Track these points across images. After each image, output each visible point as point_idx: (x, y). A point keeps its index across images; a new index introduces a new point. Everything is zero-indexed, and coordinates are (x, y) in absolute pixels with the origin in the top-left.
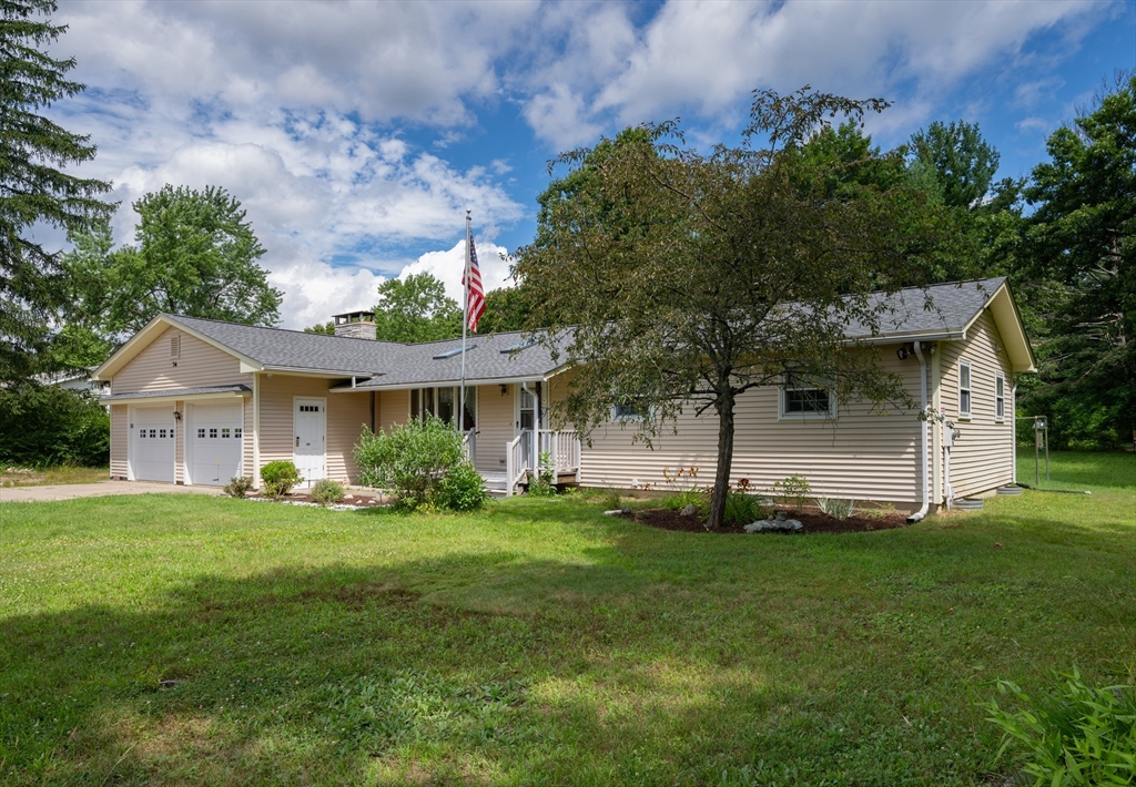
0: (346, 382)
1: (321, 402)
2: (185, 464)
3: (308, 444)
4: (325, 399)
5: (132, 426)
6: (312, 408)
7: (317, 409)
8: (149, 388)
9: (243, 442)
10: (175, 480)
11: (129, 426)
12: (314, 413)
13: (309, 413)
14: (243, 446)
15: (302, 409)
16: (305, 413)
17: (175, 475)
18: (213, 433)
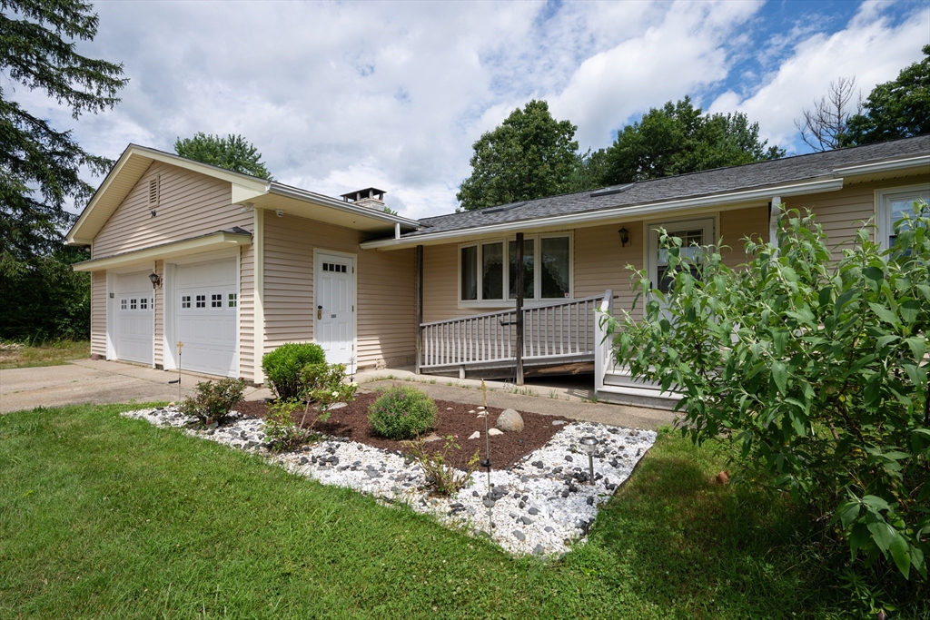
0: (388, 233)
1: (350, 261)
2: (165, 338)
3: (334, 316)
4: (355, 256)
5: (112, 296)
6: (338, 267)
7: (344, 269)
8: (126, 248)
9: (239, 312)
10: (154, 362)
11: (108, 296)
12: (341, 274)
13: (334, 274)
14: (239, 318)
15: (325, 266)
16: (329, 274)
17: (154, 357)
18: (201, 301)
